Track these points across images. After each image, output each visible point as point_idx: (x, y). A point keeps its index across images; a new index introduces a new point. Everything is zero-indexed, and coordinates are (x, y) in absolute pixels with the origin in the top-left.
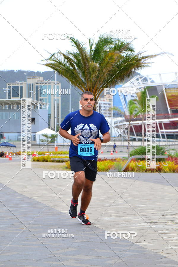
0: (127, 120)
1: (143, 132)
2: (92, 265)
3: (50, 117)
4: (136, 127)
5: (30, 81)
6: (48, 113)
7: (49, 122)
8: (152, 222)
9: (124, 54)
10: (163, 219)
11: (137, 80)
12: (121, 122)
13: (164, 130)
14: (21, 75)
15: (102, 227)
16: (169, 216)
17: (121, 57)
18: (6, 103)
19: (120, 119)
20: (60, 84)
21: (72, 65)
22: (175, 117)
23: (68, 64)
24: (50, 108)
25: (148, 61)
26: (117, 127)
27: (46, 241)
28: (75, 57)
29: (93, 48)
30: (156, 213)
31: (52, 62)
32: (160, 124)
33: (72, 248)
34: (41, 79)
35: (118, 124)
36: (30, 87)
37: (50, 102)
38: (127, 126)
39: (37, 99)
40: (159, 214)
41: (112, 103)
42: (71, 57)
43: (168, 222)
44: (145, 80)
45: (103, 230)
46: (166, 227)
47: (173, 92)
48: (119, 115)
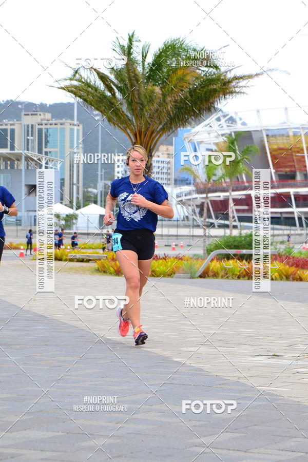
0: (199, 191)
1: (230, 210)
2: (190, 420)
3: (62, 184)
4: (214, 203)
5: (28, 120)
6: (59, 177)
7: (62, 192)
8: (274, 355)
10: (294, 352)
11: (218, 119)
12: (189, 193)
14: (13, 109)
15: (190, 362)
16: (302, 347)
19: (186, 188)
20: (81, 126)
22: (283, 187)
24: (62, 168)
26: (181, 202)
27: (96, 383)
30: (276, 342)
33: (147, 393)
34: (48, 116)
35: (184, 198)
36: (29, 130)
37: (63, 157)
38: (199, 202)
39: (40, 151)
40: (281, 343)
41: (172, 161)
43: (304, 356)
44: (232, 120)
45: (192, 366)
46: (300, 363)
47: (281, 143)
48: (185, 182)
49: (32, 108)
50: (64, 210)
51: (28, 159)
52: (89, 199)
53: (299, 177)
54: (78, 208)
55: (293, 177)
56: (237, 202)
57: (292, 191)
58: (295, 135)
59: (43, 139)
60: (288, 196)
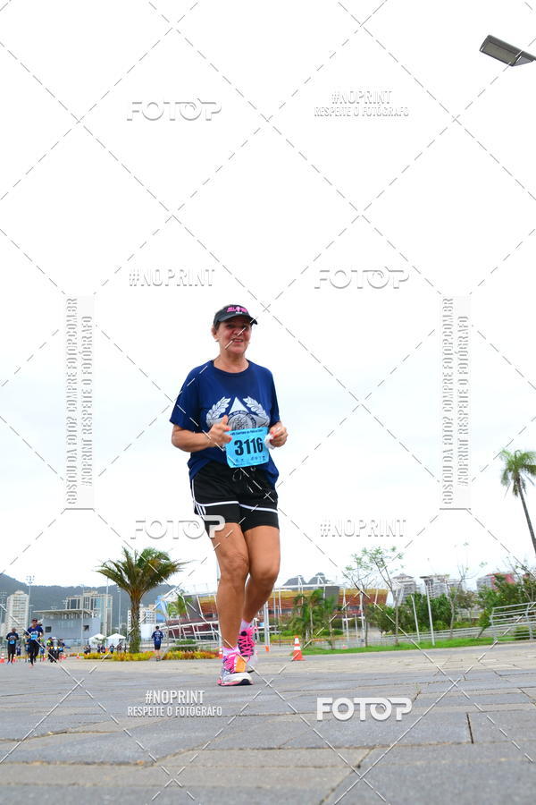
1: (180, 635)
5: (86, 595)
6: (100, 622)
7: (101, 629)
9: (163, 561)
13: (198, 632)
14: (79, 590)
17: (161, 564)
18: (65, 613)
20: (111, 598)
21: (120, 571)
22: (207, 621)
23: (116, 570)
24: (103, 616)
25: (182, 566)
28: (123, 564)
29: (138, 558)
31: (104, 568)
32: (195, 627)
34: (96, 592)
36: (85, 599)
37: (103, 611)
39: (92, 609)
42: (120, 564)
47: (205, 600)
48: (161, 621)
49: (88, 589)
50: (101, 637)
51: (85, 613)
52: (114, 632)
53: (214, 616)
54: (108, 635)
55: (211, 616)
56: (186, 629)
57: (211, 623)
58: (212, 596)
59: (93, 604)
60: (209, 625)
